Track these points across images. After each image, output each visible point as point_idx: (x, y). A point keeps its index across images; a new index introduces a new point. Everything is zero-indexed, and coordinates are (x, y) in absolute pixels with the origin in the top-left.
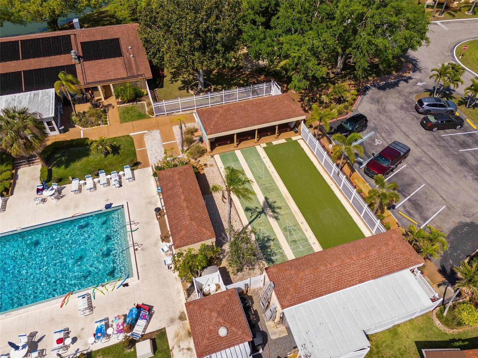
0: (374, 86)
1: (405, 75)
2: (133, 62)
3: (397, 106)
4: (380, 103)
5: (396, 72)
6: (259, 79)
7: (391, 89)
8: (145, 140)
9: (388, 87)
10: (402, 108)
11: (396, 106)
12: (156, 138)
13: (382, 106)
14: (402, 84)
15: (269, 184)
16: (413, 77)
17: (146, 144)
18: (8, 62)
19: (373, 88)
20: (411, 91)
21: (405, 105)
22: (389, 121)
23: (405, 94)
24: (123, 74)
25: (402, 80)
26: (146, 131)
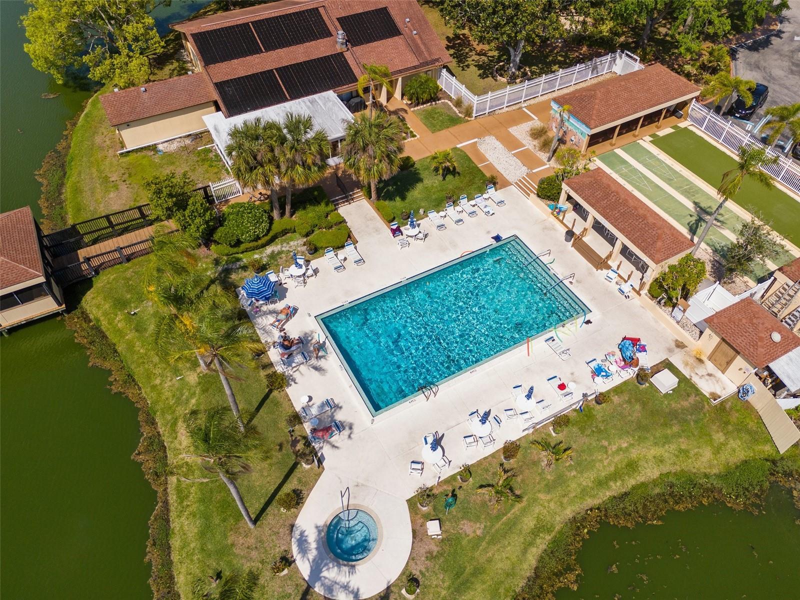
0: (742, 47)
1: (772, 28)
2: (419, 42)
3: (785, 69)
4: (762, 69)
5: (759, 25)
6: (582, 52)
7: (766, 49)
8: (482, 151)
9: (759, 46)
10: (792, 72)
11: (783, 70)
12: (495, 146)
13: (766, 73)
14: (775, 40)
15: (687, 185)
16: (784, 30)
17: (487, 156)
18: (248, 58)
19: (742, 50)
20: (791, 48)
21: (794, 68)
22: (786, 91)
23: (787, 54)
24: (412, 61)
25: (773, 35)
26: (476, 140)
